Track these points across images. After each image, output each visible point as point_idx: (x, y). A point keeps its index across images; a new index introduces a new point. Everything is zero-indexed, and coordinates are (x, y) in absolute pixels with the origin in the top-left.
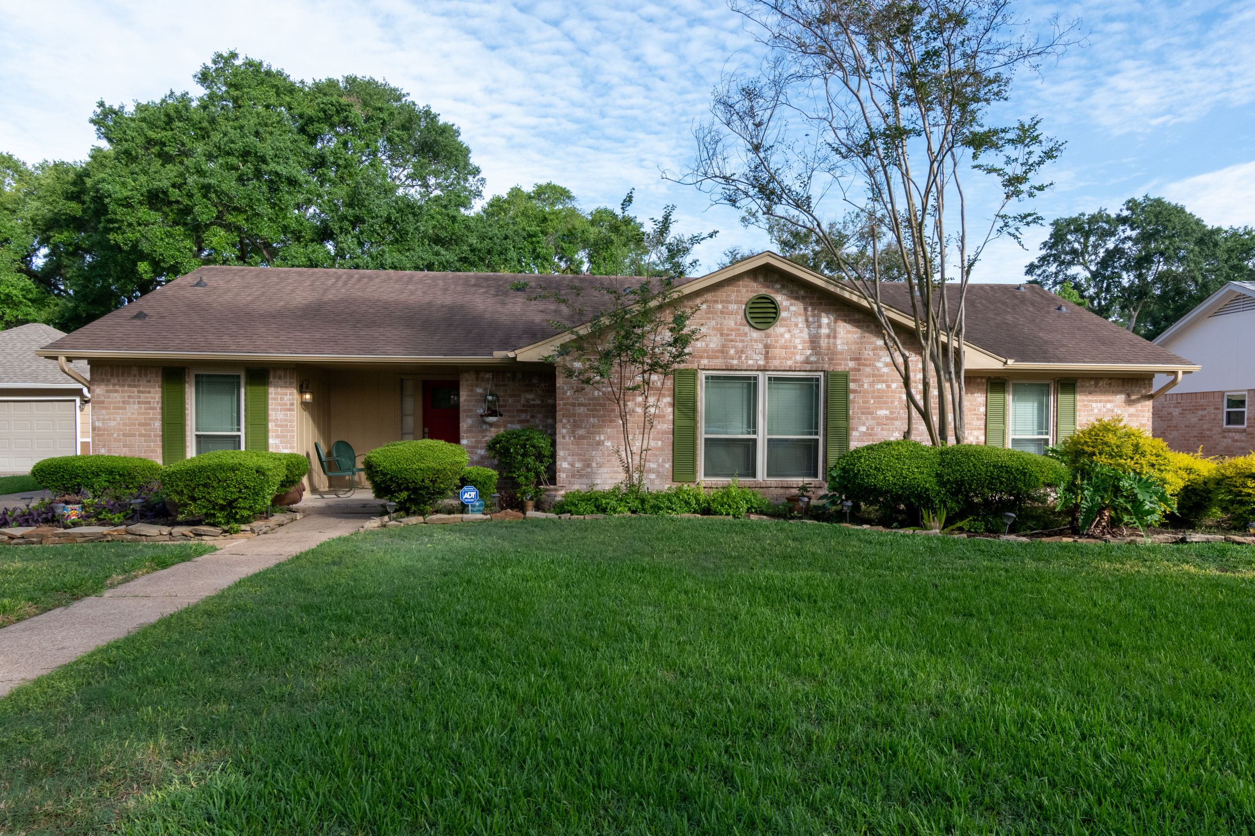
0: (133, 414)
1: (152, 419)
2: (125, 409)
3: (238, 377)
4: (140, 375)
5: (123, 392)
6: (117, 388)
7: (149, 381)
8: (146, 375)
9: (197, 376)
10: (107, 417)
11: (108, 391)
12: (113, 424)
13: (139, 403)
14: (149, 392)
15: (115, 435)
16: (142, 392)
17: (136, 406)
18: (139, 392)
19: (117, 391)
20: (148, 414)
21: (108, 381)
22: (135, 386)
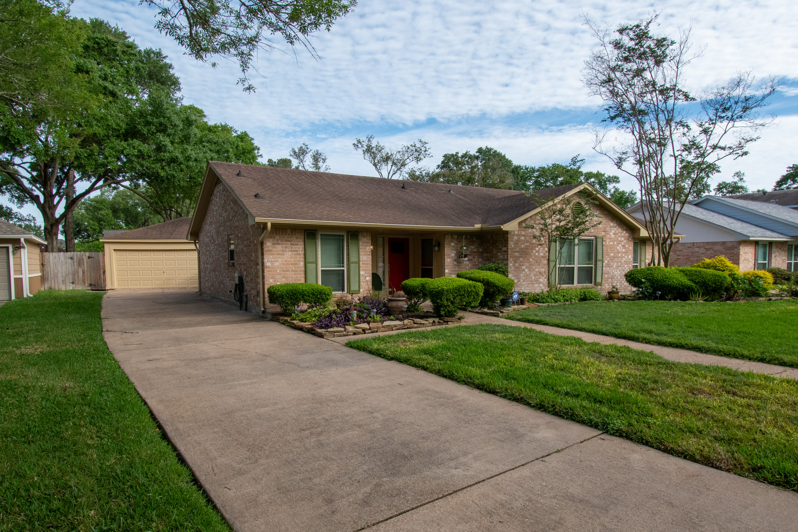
0: (288, 258)
1: (299, 261)
2: (284, 255)
3: (343, 236)
4: (292, 235)
5: (282, 244)
6: (279, 242)
7: (297, 238)
8: (295, 235)
9: (321, 235)
10: (273, 260)
11: (273, 244)
12: (277, 264)
13: (291, 251)
14: (297, 245)
15: (278, 271)
16: (293, 245)
17: (290, 253)
18: (291, 244)
19: (279, 244)
20: (296, 258)
21: (274, 237)
22: (289, 241)
